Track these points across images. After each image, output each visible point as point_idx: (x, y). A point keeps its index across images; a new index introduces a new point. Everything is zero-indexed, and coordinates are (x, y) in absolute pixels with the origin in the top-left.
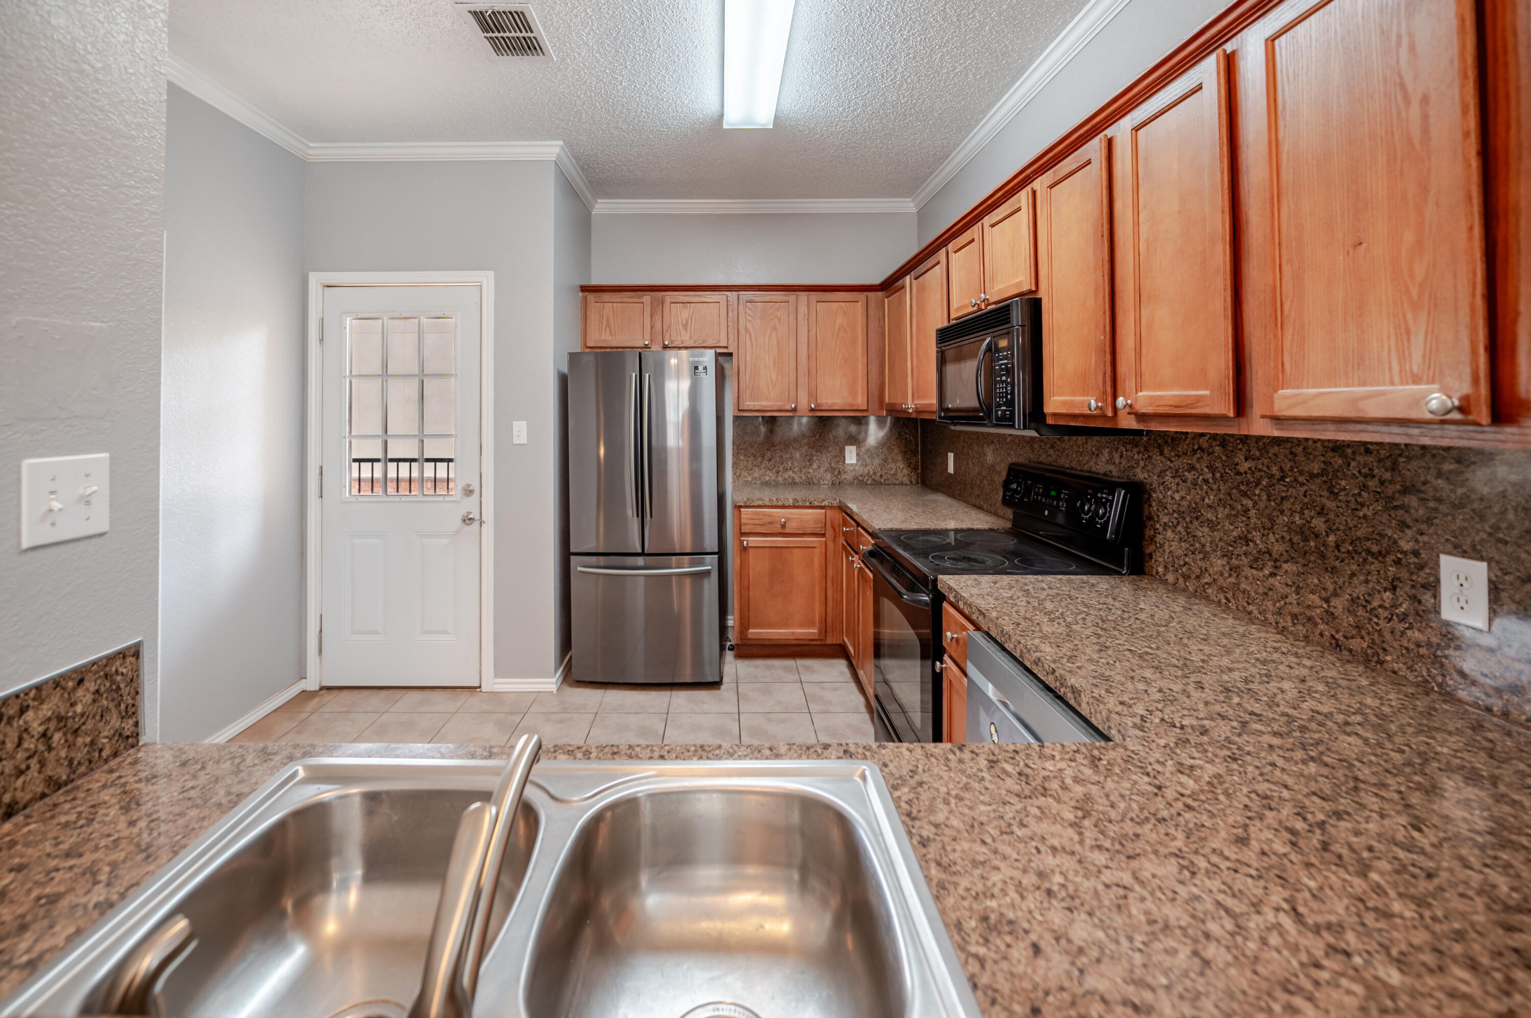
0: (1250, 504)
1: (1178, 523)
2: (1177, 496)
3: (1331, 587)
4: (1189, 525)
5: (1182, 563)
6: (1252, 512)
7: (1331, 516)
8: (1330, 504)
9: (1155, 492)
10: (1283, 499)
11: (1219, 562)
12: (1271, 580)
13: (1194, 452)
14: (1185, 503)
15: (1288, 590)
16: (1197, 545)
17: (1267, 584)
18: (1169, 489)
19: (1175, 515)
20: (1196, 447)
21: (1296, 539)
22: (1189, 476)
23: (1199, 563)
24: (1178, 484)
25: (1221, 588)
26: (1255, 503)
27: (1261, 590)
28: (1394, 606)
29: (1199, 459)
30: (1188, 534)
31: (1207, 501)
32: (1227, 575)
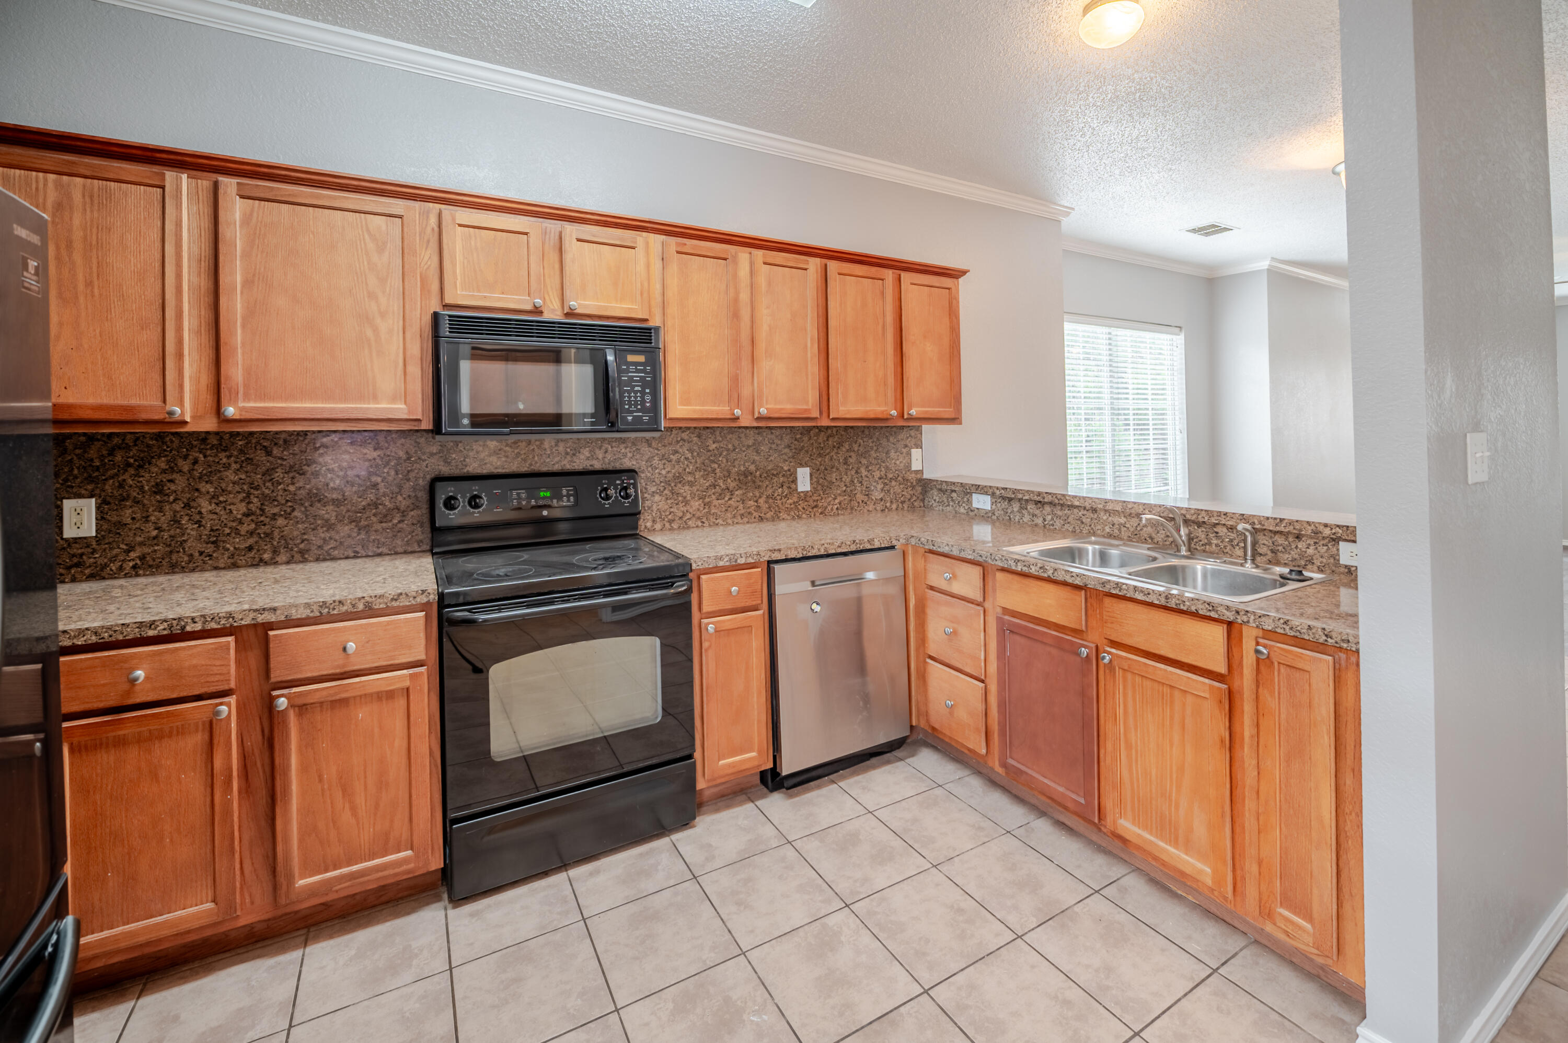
0: (716, 466)
1: (665, 489)
2: (664, 472)
3: (758, 495)
4: (674, 488)
5: (668, 513)
6: (718, 471)
7: (758, 463)
8: (757, 458)
9: (643, 473)
10: (734, 460)
11: (697, 503)
12: (729, 502)
13: (678, 442)
14: (670, 475)
15: (738, 504)
16: (680, 498)
17: (727, 506)
18: (656, 468)
19: (662, 484)
20: (679, 439)
21: (742, 478)
22: (674, 458)
23: (682, 509)
24: (664, 464)
25: (699, 518)
26: (719, 465)
27: (724, 509)
28: (783, 493)
29: (681, 446)
30: (673, 493)
31: (687, 470)
32: (702, 509)
